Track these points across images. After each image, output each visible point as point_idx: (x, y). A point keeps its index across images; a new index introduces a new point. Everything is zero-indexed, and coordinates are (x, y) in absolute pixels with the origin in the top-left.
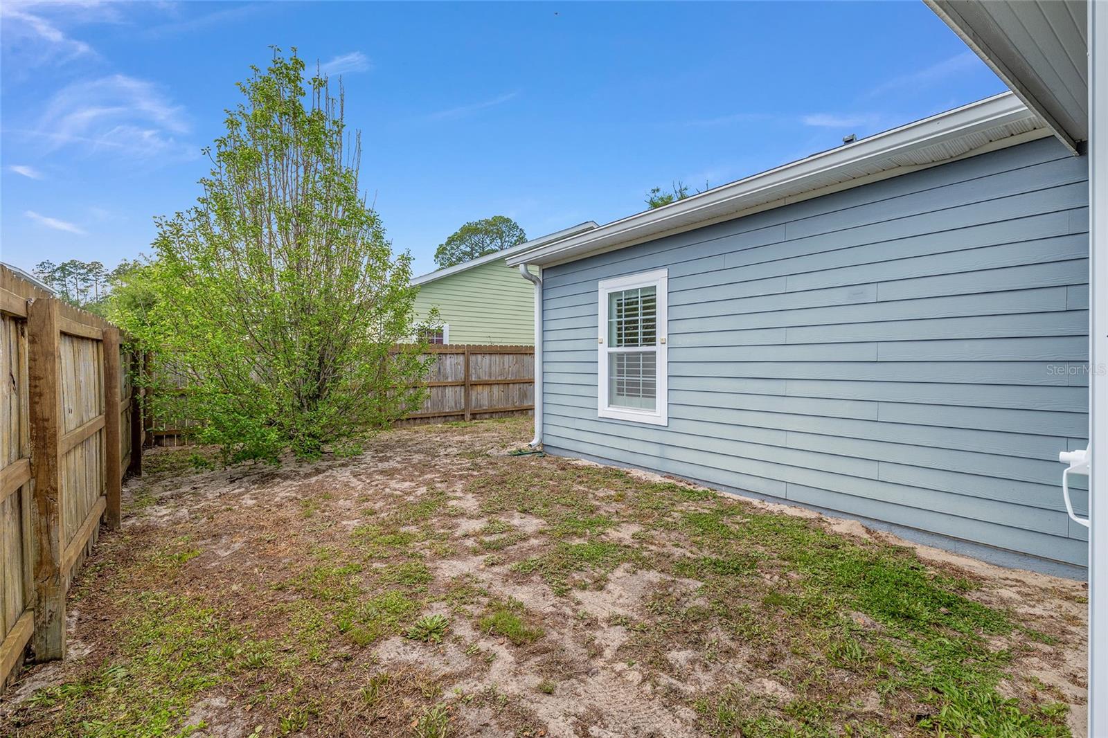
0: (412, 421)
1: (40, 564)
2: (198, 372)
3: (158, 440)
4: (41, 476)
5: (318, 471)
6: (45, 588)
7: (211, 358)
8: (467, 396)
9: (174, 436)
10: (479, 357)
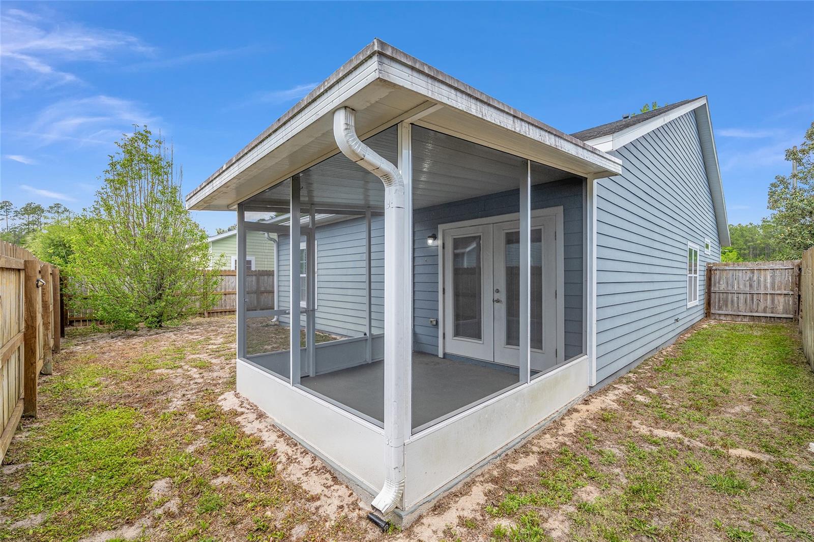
0: (223, 313)
1: (45, 345)
2: (95, 287)
3: (71, 323)
4: (45, 319)
5: (157, 334)
6: (47, 352)
7: (101, 280)
8: (258, 299)
9: (80, 321)
10: (266, 277)
